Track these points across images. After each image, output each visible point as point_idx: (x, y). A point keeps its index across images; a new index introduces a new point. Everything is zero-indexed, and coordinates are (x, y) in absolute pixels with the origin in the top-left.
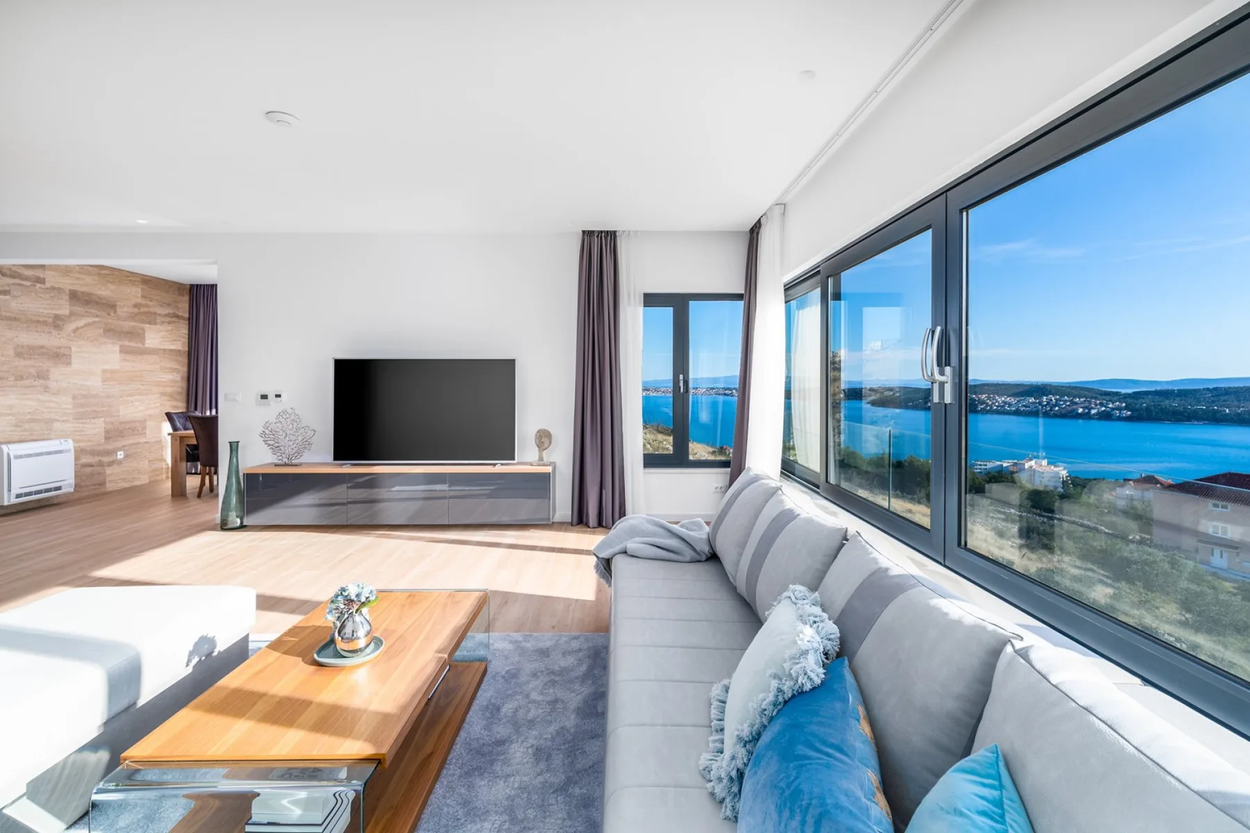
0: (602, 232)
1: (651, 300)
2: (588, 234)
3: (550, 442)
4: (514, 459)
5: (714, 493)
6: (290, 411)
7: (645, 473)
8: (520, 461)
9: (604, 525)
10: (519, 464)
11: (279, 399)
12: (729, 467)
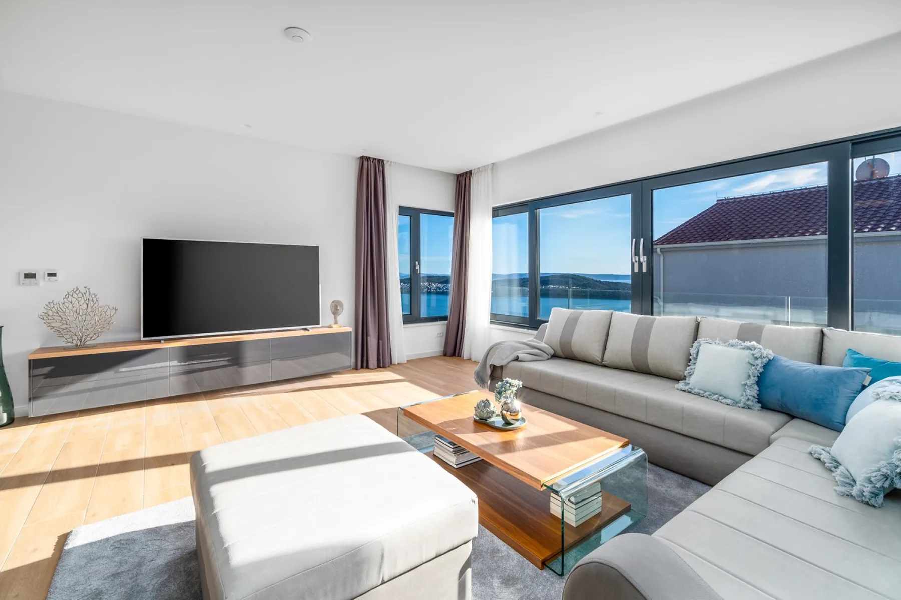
0: (375, 159)
1: (403, 211)
2: (363, 159)
3: (343, 310)
4: (319, 324)
5: (437, 337)
6: (83, 291)
7: (404, 328)
8: (324, 326)
9: (381, 366)
10: (322, 327)
11: (53, 278)
12: (447, 320)
